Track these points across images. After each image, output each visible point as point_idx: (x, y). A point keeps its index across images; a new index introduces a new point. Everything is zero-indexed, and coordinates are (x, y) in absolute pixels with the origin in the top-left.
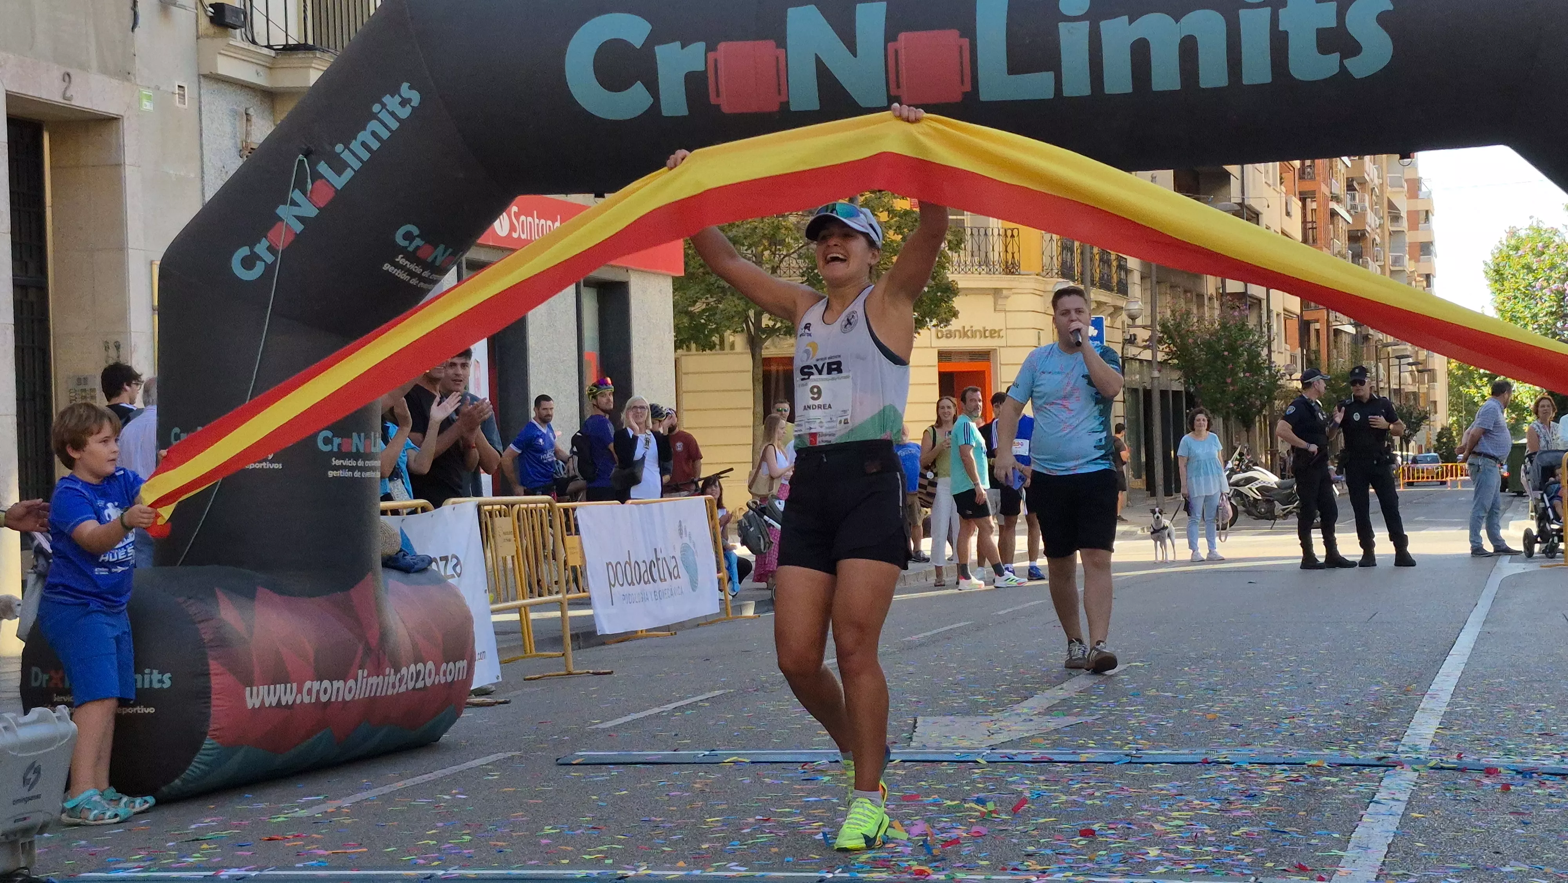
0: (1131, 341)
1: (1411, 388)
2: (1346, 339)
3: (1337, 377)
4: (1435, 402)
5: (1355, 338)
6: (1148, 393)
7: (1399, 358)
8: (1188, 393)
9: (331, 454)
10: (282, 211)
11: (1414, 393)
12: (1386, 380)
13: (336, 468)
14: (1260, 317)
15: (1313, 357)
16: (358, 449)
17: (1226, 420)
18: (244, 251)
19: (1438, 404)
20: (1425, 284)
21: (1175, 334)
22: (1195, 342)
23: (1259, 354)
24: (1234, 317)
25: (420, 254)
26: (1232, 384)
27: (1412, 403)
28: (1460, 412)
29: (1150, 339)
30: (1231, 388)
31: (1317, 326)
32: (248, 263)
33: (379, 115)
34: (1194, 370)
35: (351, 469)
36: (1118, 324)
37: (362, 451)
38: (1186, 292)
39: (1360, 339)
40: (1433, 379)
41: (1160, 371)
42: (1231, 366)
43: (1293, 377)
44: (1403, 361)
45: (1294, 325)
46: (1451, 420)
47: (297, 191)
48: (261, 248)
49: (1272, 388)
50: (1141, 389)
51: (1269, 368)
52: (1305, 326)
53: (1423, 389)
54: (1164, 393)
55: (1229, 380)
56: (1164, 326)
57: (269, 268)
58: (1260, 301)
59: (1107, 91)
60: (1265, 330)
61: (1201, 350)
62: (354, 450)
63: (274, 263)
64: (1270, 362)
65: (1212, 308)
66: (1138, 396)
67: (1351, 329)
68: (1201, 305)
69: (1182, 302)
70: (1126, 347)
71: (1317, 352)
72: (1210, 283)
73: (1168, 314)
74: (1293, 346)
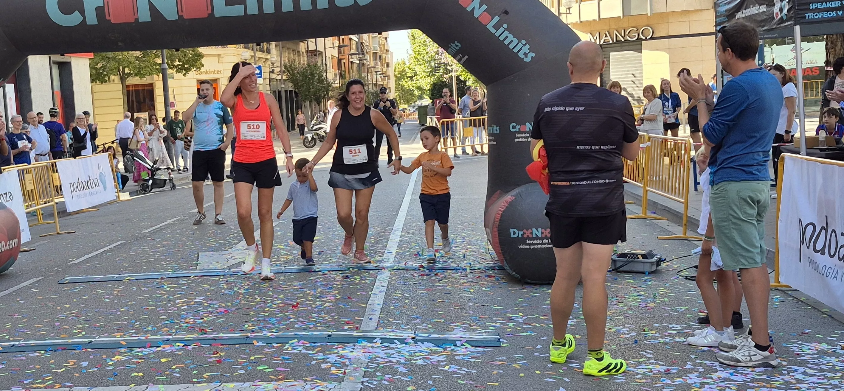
0: (272, 72)
1: (381, 83)
2: (355, 66)
5: (359, 65)
6: (280, 92)
7: (376, 72)
8: (295, 92)
12: (371, 80)
14: (322, 60)
15: (343, 73)
17: (311, 102)
20: (385, 40)
21: (289, 69)
22: (298, 72)
23: (322, 76)
24: (313, 62)
28: (399, 91)
29: (280, 71)
30: (312, 90)
31: (344, 61)
34: (298, 83)
36: (267, 65)
38: (293, 50)
39: (361, 65)
40: (389, 79)
41: (284, 84)
42: (312, 81)
43: (336, 82)
44: (378, 73)
45: (336, 61)
46: (396, 94)
49: (328, 87)
50: (277, 90)
51: (327, 81)
52: (340, 61)
54: (286, 91)
55: (311, 87)
56: (285, 67)
58: (322, 53)
59: (265, 12)
60: (324, 66)
61: (300, 75)
64: (326, 77)
65: (303, 56)
67: (358, 62)
68: (299, 56)
69: (292, 55)
70: (270, 74)
71: (345, 71)
72: (302, 46)
73: (287, 61)
74: (335, 70)
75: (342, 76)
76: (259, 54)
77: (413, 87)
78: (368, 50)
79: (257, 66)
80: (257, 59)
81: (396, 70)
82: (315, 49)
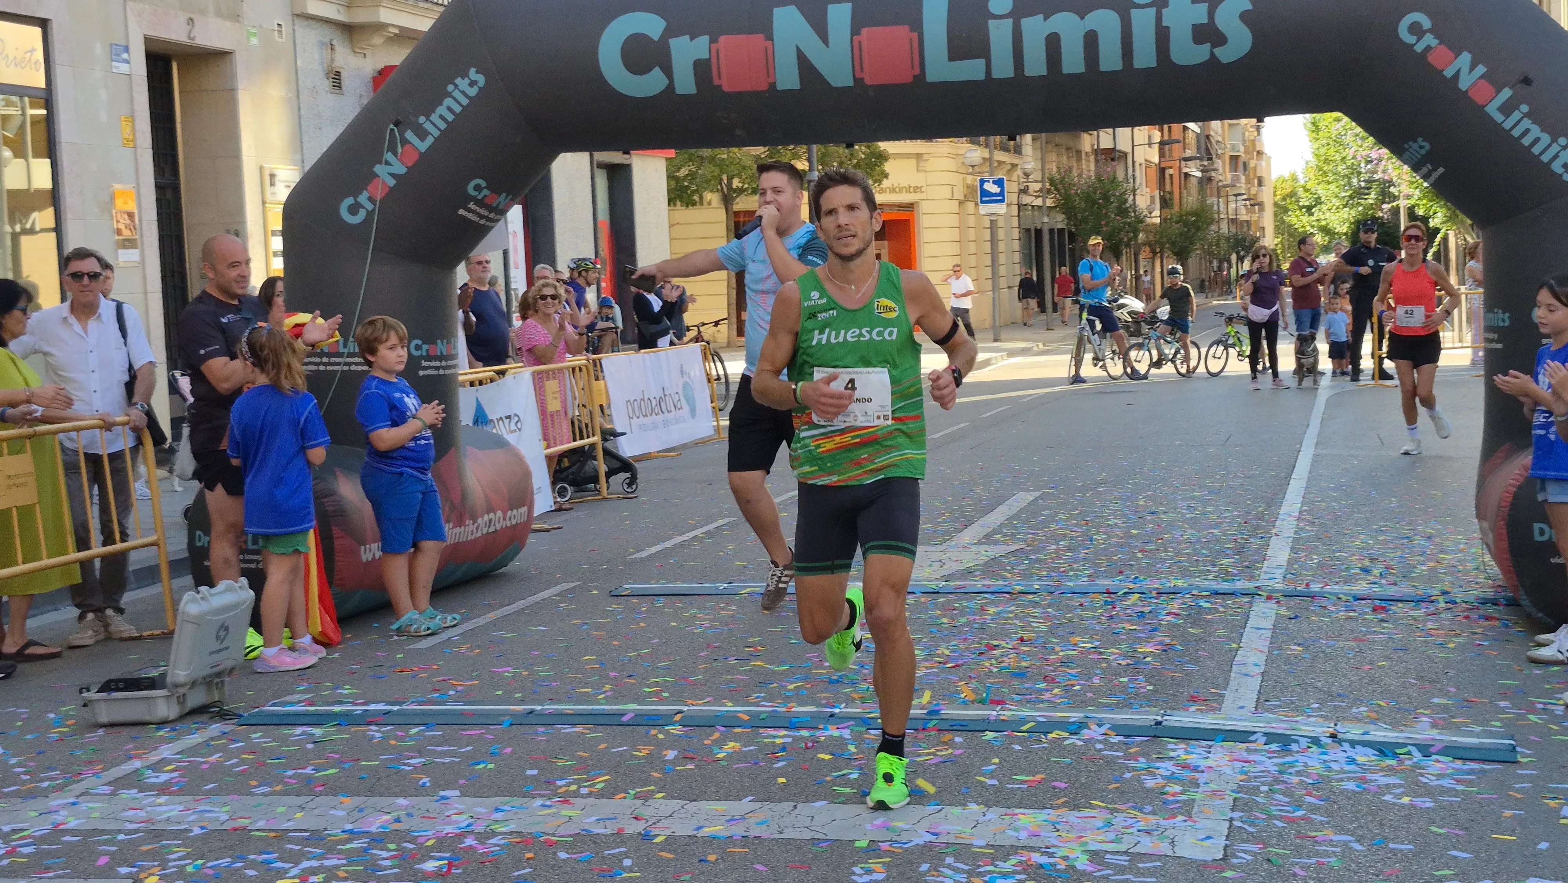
0: (1024, 191)
1: (1245, 218)
2: (1194, 181)
3: (1188, 214)
4: (1263, 228)
5: (1201, 181)
6: (1038, 232)
7: (1236, 195)
8: (1071, 234)
9: (422, 357)
10: (378, 169)
11: (1247, 221)
12: (1225, 212)
13: (426, 368)
14: (1127, 170)
15: (1168, 196)
16: (441, 352)
18: (350, 201)
19: (1266, 230)
20: (1256, 133)
21: (1060, 186)
22: (1076, 193)
23: (1126, 201)
24: (1107, 173)
25: (486, 201)
26: (1107, 225)
27: (1245, 229)
28: (1283, 235)
29: (1041, 190)
30: (1105, 229)
31: (1172, 171)
32: (353, 210)
33: (453, 94)
34: (1075, 215)
35: (437, 368)
36: (1015, 178)
37: (445, 353)
38: (1067, 149)
39: (1205, 180)
40: (1262, 210)
41: (1048, 216)
42: (1104, 211)
43: (1153, 215)
44: (1239, 198)
45: (1154, 173)
46: (1277, 241)
47: (390, 153)
48: (363, 198)
49: (1137, 224)
50: (1033, 229)
51: (1135, 211)
52: (1162, 171)
53: (1255, 217)
54: (1051, 231)
55: (1103, 224)
56: (1052, 181)
57: (370, 214)
58: (1126, 154)
59: (1027, 74)
60: (1131, 181)
61: (1081, 199)
62: (439, 354)
63: (374, 210)
64: (1135, 203)
65: (1088, 161)
66: (1030, 235)
67: (1199, 174)
68: (1079, 160)
69: (1065, 157)
70: (1021, 196)
71: (1171, 193)
72: (1087, 141)
73: (1055, 170)
74: (1152, 191)
75: (1165, 203)
76: (1000, 156)
77: (1313, 227)
78: (1220, 152)
79: (996, 177)
80: (996, 164)
81: (1278, 193)
82: (1112, 146)
